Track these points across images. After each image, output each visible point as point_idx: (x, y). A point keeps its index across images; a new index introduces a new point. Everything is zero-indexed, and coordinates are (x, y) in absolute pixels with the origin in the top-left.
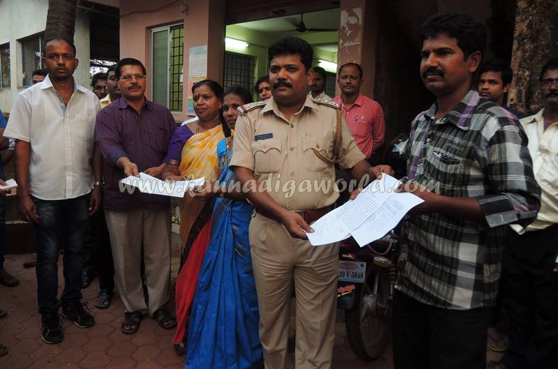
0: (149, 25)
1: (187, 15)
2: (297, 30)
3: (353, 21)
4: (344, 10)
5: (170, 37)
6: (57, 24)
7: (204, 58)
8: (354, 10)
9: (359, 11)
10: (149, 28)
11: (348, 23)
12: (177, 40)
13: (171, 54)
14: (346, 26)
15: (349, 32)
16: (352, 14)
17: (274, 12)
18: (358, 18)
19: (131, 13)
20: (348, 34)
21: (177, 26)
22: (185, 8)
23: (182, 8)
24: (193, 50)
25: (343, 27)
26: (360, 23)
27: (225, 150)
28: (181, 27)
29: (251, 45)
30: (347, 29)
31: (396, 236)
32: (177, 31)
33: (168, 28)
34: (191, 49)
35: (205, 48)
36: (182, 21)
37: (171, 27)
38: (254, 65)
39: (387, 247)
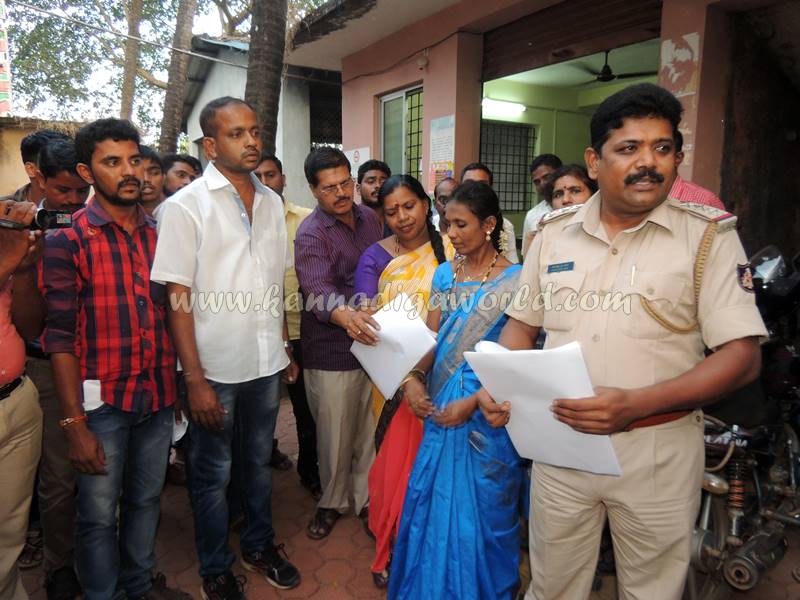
0: (377, 93)
1: (428, 72)
2: (599, 79)
3: (683, 55)
4: (666, 39)
5: (406, 105)
6: (256, 102)
7: (450, 133)
8: (685, 37)
9: (694, 40)
10: (379, 96)
11: (675, 62)
12: (415, 111)
13: (407, 131)
14: (670, 66)
15: (676, 76)
16: (681, 45)
17: (555, 55)
18: (691, 51)
19: (356, 78)
20: (674, 79)
21: (414, 90)
22: (424, 63)
23: (421, 63)
24: (436, 123)
25: (666, 67)
26: (696, 59)
27: (450, 280)
28: (419, 91)
29: (530, 108)
30: (673, 70)
31: (742, 433)
32: (415, 97)
33: (402, 94)
34: (433, 121)
35: (452, 119)
36: (421, 82)
37: (407, 93)
38: (535, 138)
39: (725, 453)
